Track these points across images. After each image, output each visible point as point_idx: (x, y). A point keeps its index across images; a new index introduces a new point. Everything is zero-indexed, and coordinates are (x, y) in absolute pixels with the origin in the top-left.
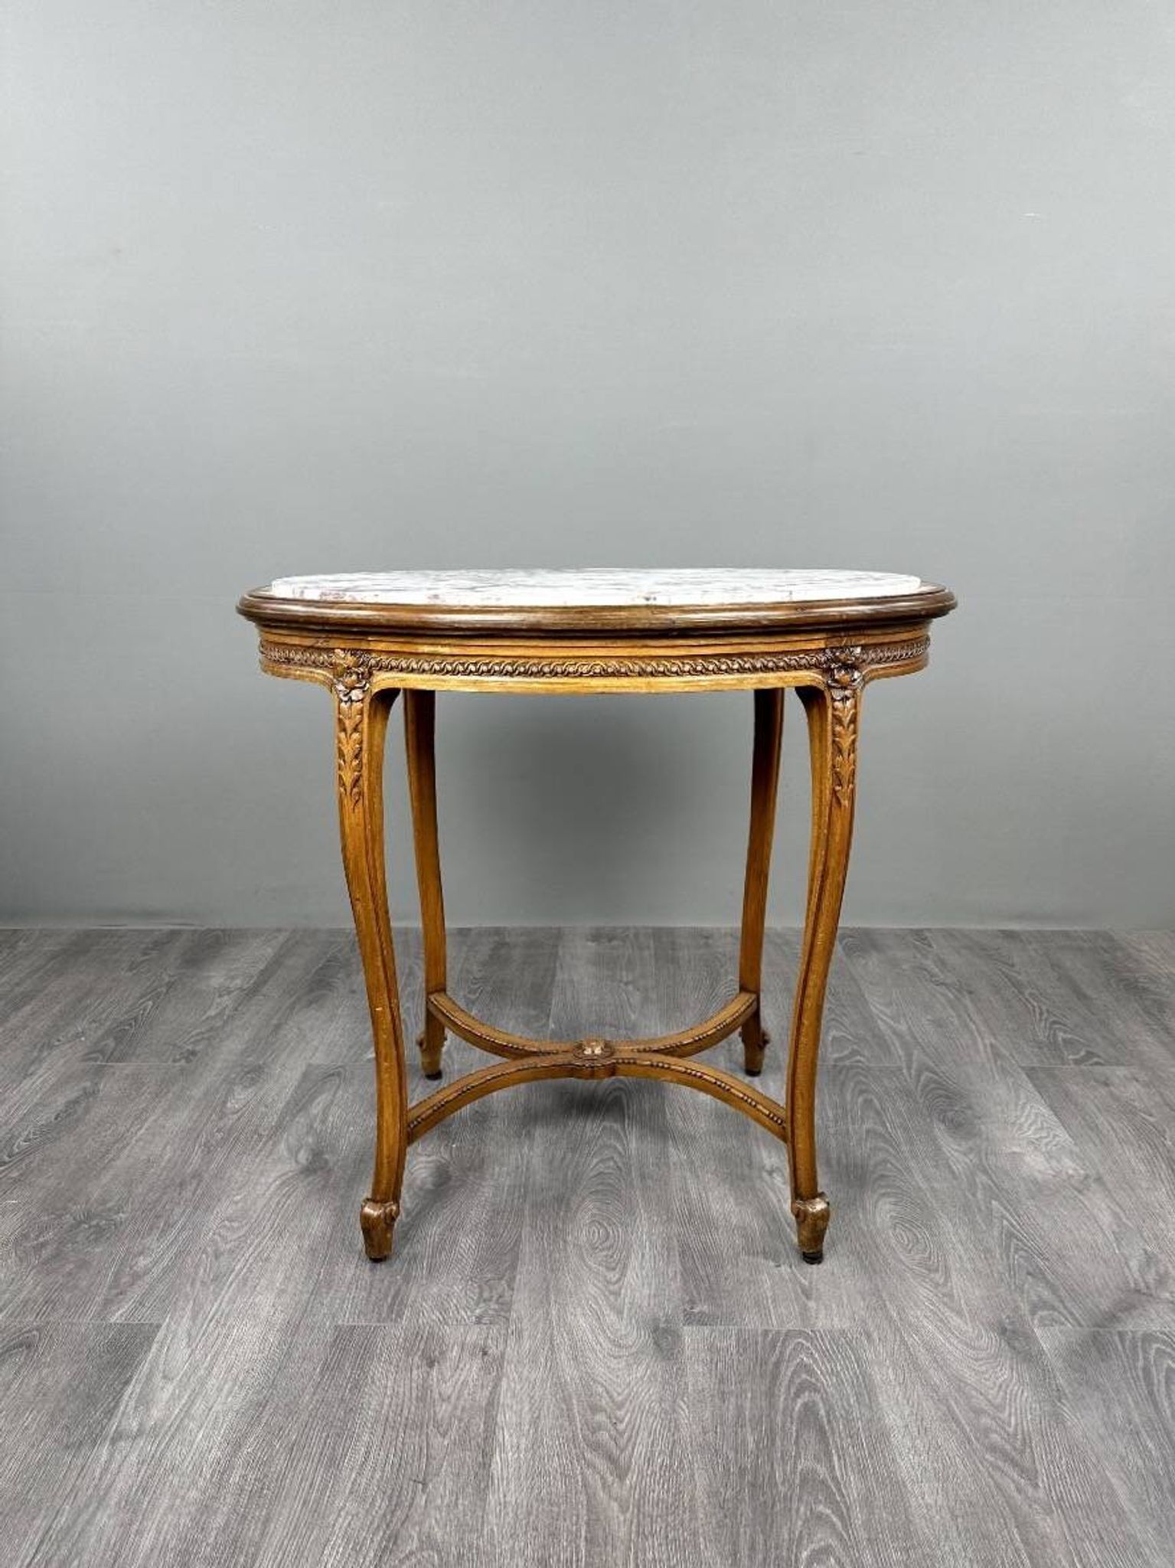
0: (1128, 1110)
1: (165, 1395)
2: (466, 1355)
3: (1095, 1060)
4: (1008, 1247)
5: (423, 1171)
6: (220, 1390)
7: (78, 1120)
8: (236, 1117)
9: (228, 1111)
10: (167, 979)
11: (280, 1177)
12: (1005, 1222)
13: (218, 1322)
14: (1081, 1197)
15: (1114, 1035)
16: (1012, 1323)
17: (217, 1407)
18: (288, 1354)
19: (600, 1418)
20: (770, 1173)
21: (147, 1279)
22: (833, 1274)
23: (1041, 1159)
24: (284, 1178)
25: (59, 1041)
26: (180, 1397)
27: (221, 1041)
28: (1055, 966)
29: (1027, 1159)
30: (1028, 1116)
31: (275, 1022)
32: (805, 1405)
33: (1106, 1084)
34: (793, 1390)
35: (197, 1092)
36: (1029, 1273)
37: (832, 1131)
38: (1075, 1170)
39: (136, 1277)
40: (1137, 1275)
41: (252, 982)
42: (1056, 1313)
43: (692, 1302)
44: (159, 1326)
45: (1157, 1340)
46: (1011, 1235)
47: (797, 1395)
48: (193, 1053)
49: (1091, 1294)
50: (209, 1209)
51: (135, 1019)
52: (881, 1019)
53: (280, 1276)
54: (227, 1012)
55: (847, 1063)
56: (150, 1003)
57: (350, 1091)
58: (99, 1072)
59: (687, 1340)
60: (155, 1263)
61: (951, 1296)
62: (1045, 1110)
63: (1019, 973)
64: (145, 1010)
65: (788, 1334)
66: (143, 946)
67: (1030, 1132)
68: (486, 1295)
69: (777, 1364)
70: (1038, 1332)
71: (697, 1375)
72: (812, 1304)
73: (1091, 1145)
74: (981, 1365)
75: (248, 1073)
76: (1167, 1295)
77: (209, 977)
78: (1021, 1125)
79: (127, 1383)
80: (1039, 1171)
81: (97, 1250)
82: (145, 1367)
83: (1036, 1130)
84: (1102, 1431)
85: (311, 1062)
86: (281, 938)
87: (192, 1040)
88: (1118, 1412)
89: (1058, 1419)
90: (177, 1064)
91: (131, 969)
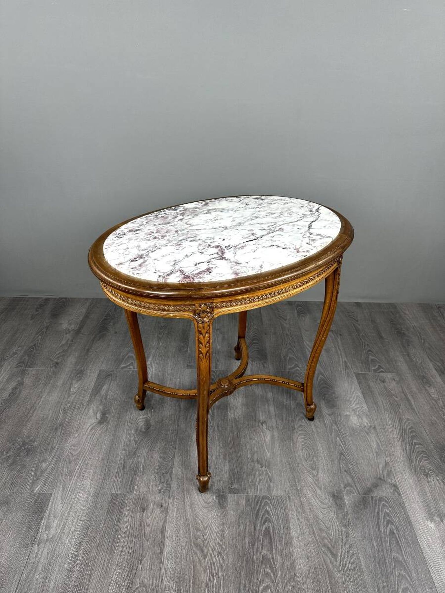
0: (389, 394)
1: (55, 524)
2: (155, 506)
3: (382, 370)
4: (340, 458)
5: (142, 422)
6: (73, 522)
7: (17, 397)
8: (74, 396)
9: (71, 393)
10: (46, 325)
11: (91, 425)
12: (340, 447)
13: (71, 492)
14: (367, 436)
15: (389, 357)
16: (337, 493)
17: (73, 529)
18: (96, 506)
19: (199, 533)
20: (262, 424)
21: (46, 473)
22: (280, 470)
23: (356, 418)
24: (92, 426)
25: (7, 357)
26: (60, 526)
27: (67, 357)
28: (373, 321)
29: (351, 418)
30: (354, 397)
31: (87, 348)
32: (266, 528)
33: (384, 382)
34: (263, 522)
35: (59, 383)
36: (345, 471)
37: (285, 403)
38: (367, 424)
39: (42, 472)
40: (381, 472)
41: (78, 326)
42: (352, 489)
43: (232, 484)
44: (51, 494)
45: (383, 500)
46: (341, 454)
47: (264, 524)
48: (57, 363)
49: (365, 480)
50: (66, 440)
51: (35, 345)
52: (307, 348)
53: (92, 472)
54: (69, 342)
55: (293, 371)
56: (40, 337)
57: (115, 383)
58: (23, 373)
59: (229, 500)
60: (49, 466)
61: (318, 481)
62: (360, 395)
63: (359, 325)
64: (38, 340)
65: (264, 498)
66: (36, 307)
67: (354, 405)
68: (162, 480)
69: (258, 511)
70: (345, 497)
71: (232, 514)
72: (272, 484)
73: (374, 412)
74: (325, 511)
75: (78, 374)
76: (390, 480)
77: (61, 324)
78: (351, 401)
79: (42, 519)
80: (355, 424)
81: (28, 460)
82: (47, 513)
83: (356, 404)
84: (360, 538)
85: (101, 369)
86: (88, 304)
87: (57, 356)
88: (367, 530)
89: (347, 533)
90: (52, 369)
91: (32, 318)
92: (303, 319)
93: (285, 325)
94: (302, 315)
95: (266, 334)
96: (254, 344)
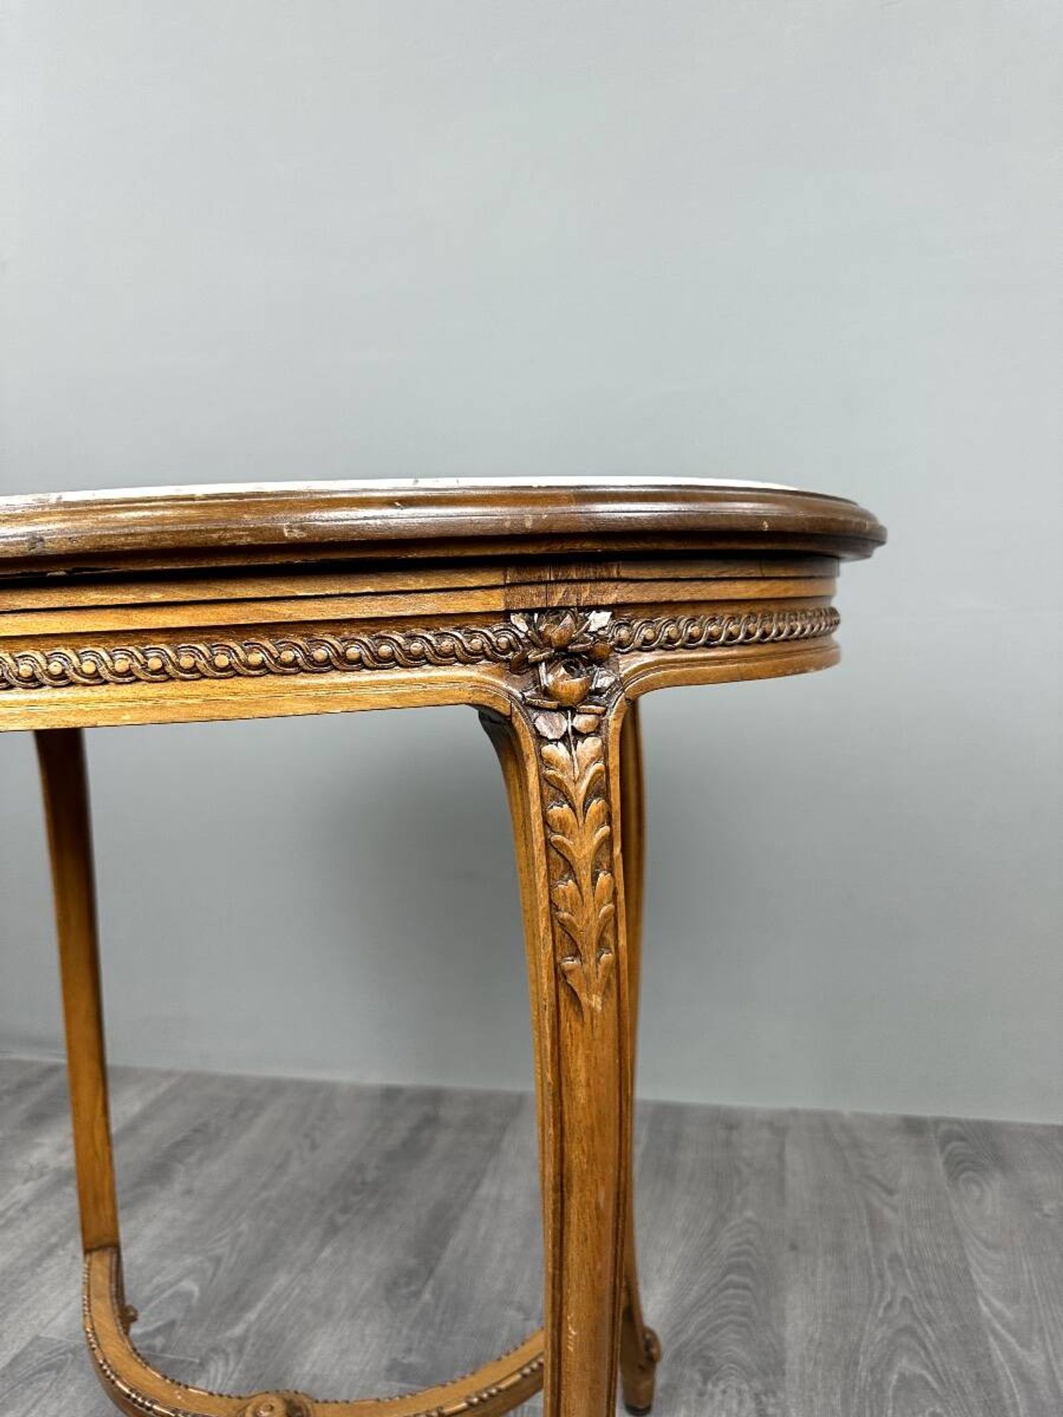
66: (5, 1087)
92: (976, 1192)
93: (888, 1213)
94: (970, 1174)
95: (794, 1247)
96: (731, 1291)
